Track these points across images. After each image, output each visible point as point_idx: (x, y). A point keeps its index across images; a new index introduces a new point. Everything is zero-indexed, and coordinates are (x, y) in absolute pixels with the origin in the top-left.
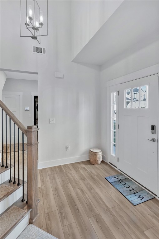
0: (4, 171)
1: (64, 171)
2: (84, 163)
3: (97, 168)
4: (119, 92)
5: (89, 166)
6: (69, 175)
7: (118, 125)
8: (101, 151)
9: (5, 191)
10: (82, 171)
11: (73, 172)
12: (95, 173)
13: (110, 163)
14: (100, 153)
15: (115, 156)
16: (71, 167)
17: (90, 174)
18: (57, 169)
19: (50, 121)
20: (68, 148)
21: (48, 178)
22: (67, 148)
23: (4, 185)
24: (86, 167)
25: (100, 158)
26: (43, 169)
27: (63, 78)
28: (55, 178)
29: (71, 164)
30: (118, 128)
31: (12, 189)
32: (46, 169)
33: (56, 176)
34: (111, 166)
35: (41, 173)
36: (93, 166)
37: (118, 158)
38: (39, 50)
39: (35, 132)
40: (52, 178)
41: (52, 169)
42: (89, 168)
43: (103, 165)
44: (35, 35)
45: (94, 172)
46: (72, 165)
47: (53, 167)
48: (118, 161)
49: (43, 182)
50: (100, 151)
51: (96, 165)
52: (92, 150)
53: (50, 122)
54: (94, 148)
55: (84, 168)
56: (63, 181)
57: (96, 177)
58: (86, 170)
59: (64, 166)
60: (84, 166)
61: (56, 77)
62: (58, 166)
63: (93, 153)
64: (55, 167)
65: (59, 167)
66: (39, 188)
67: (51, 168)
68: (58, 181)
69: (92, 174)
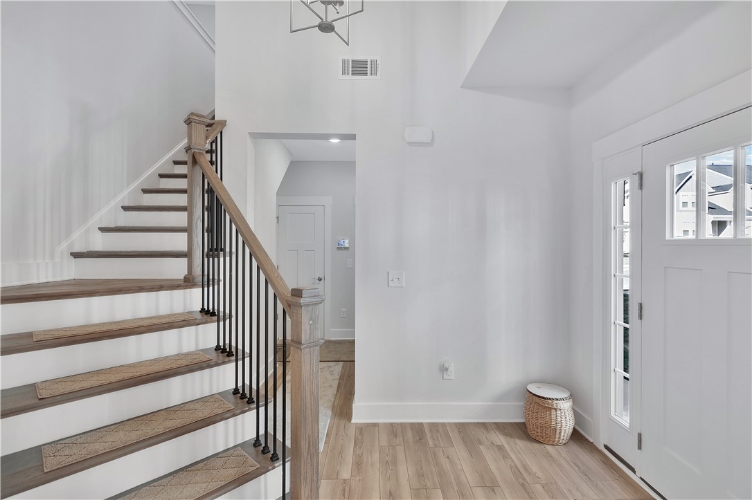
0: (243, 412)
1: (431, 443)
2: (502, 428)
3: (551, 456)
4: (641, 175)
5: (521, 444)
6: (444, 461)
7: (641, 305)
8: (571, 396)
9: (236, 469)
10: (489, 455)
11: (459, 453)
12: (539, 474)
13: (606, 447)
14: (566, 406)
15: (627, 425)
16: (454, 435)
17: (516, 472)
18: (409, 434)
19: (390, 279)
20: (447, 369)
21: (376, 456)
22: (444, 369)
23: (240, 451)
24: (508, 443)
25: (565, 422)
26: (368, 425)
27: (431, 143)
28: (395, 462)
29: (455, 424)
30: (641, 317)
31: (254, 468)
32: (375, 425)
33: (401, 455)
34: (611, 461)
35: (360, 437)
36: (536, 446)
37: (640, 436)
38: (359, 68)
39: (310, 307)
40: (387, 458)
41: (394, 430)
42: (519, 449)
43: (575, 448)
44: (329, 20)
45: (534, 468)
46: (462, 428)
47: (398, 424)
48: (640, 448)
49: (358, 465)
50: (565, 395)
51: (547, 447)
52: (534, 389)
53: (391, 284)
54: (542, 382)
55: (500, 448)
56: (420, 476)
57: (539, 487)
58: (506, 456)
59: (434, 426)
60: (500, 439)
61: (410, 144)
62: (412, 425)
63: (537, 400)
64: (403, 425)
65: (418, 428)
66: (345, 480)
67: (392, 424)
68: (405, 471)
69: (525, 475)
